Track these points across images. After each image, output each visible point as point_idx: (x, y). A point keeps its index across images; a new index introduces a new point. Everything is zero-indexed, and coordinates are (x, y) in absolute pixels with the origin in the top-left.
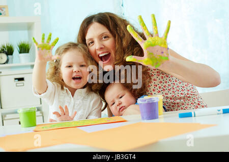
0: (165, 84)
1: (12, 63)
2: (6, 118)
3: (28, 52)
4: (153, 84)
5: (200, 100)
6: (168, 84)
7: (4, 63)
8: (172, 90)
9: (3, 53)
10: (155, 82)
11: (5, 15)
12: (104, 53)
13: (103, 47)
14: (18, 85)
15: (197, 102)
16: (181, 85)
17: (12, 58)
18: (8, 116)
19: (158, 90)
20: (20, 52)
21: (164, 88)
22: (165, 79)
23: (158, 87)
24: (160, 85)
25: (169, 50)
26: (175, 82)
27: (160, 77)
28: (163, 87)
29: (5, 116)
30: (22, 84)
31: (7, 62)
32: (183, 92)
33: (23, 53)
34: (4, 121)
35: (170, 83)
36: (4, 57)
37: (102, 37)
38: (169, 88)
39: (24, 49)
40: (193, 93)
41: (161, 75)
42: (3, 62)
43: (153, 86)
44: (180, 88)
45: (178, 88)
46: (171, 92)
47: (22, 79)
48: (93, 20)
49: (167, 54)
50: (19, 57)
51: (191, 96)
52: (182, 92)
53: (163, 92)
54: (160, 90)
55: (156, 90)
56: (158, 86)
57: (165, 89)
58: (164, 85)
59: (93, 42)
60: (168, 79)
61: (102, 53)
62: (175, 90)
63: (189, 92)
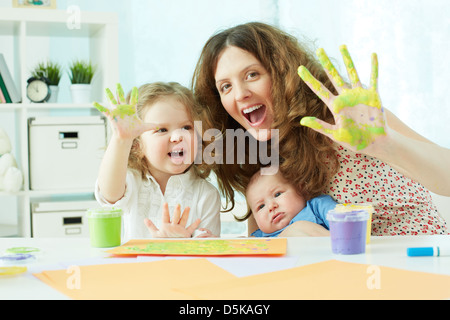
0: (368, 180)
1: (56, 101)
2: (37, 210)
3: (89, 83)
4: (344, 178)
5: (433, 214)
6: (374, 179)
7: (42, 102)
8: (380, 193)
9: (41, 80)
10: (348, 174)
11: (49, 5)
12: (251, 106)
13: (249, 94)
14: (65, 145)
15: (426, 218)
16: (399, 182)
17: (57, 91)
18: (43, 206)
19: (352, 192)
20: (74, 82)
21: (366, 188)
22: (368, 170)
23: (353, 186)
24: (358, 182)
25: (384, 113)
26: (387, 177)
27: (360, 166)
28: (363, 185)
29: (37, 206)
30: (74, 145)
31: (47, 99)
32: (401, 197)
33: (80, 83)
34: (34, 215)
35: (378, 179)
36: (42, 88)
37: (247, 74)
38: (376, 189)
39: (82, 76)
40: (421, 201)
41: (363, 163)
42: (40, 99)
43: (344, 181)
44: (396, 189)
45: (392, 190)
46: (378, 196)
47: (74, 135)
48: (227, 42)
49: (382, 121)
50: (71, 91)
51: (415, 205)
52: (399, 197)
53: (362, 195)
54: (357, 191)
55: (350, 191)
56: (354, 183)
57: (367, 190)
58: (366, 181)
59: (229, 86)
60: (376, 170)
61: (248, 108)
62: (385, 194)
63: (414, 198)
